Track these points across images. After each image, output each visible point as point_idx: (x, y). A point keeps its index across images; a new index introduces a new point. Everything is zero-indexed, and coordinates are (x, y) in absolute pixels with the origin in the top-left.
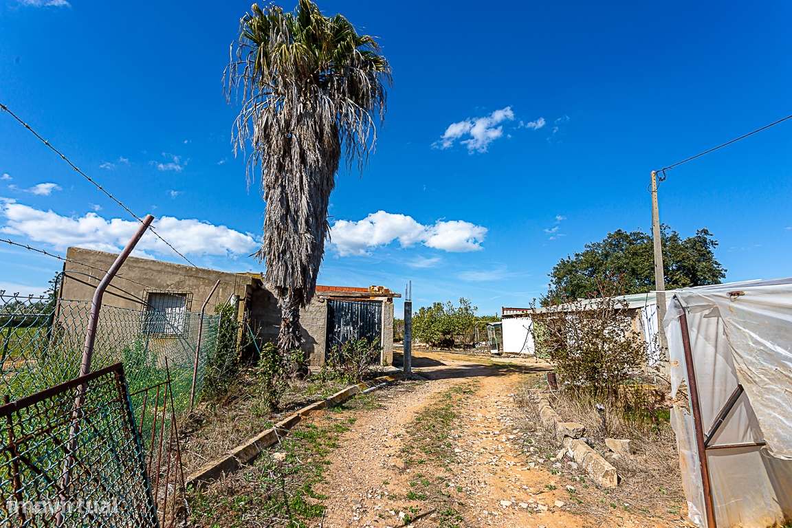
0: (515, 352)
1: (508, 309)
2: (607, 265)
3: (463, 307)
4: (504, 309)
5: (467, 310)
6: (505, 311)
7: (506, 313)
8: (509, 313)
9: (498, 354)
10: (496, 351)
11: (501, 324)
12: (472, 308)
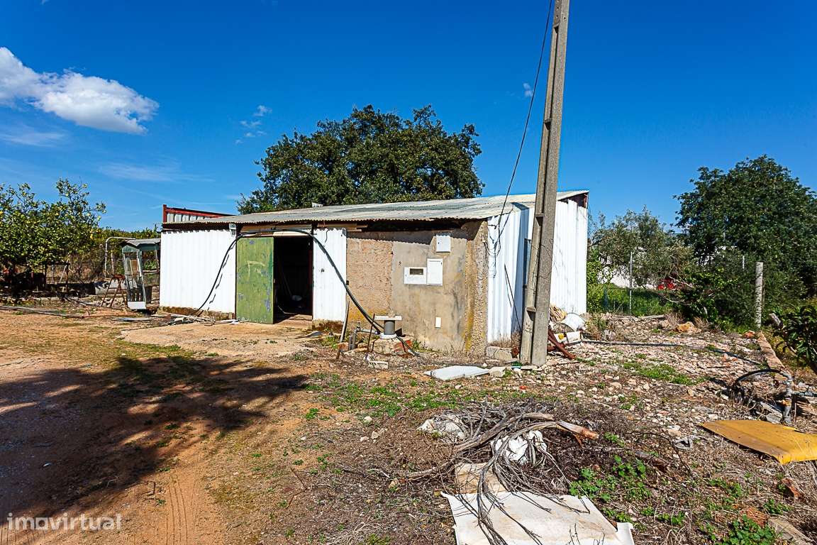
0: (188, 306)
1: (177, 211)
2: (353, 155)
3: (66, 201)
4: (167, 211)
5: (79, 210)
6: (170, 216)
7: (171, 219)
8: (178, 219)
9: (147, 312)
10: (142, 305)
11: (159, 244)
12: (92, 205)
